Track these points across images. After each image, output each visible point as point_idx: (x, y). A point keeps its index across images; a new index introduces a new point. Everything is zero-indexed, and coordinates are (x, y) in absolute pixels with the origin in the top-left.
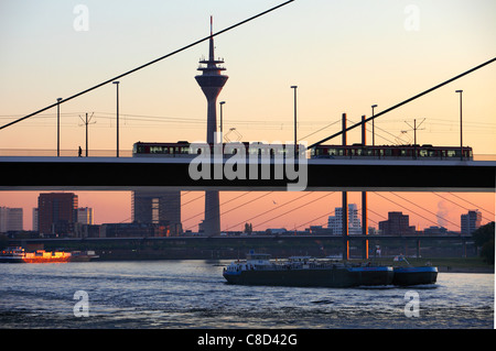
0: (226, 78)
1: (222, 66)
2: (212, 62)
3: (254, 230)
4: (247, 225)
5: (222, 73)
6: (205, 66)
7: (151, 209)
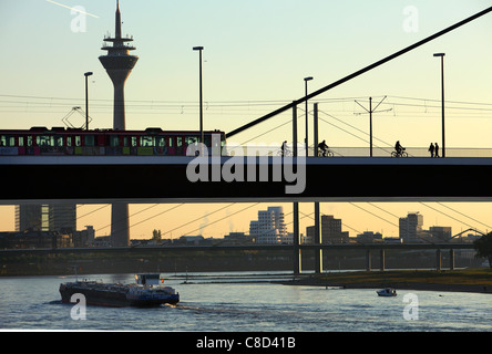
0: (134, 59)
1: (130, 44)
2: (118, 40)
3: (163, 237)
4: (155, 232)
5: (130, 53)
6: (111, 44)
7: (40, 214)
